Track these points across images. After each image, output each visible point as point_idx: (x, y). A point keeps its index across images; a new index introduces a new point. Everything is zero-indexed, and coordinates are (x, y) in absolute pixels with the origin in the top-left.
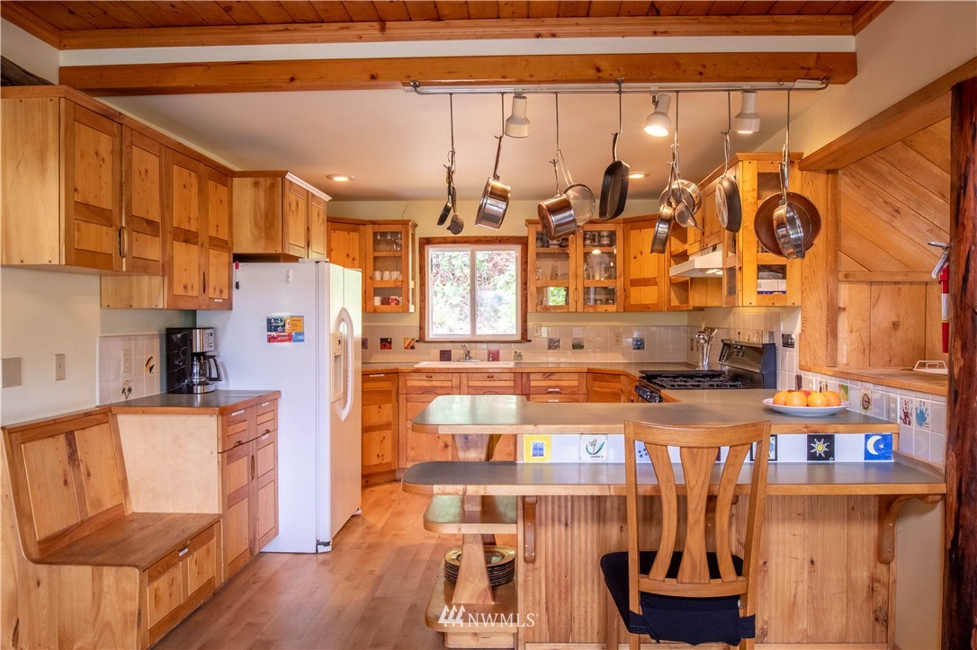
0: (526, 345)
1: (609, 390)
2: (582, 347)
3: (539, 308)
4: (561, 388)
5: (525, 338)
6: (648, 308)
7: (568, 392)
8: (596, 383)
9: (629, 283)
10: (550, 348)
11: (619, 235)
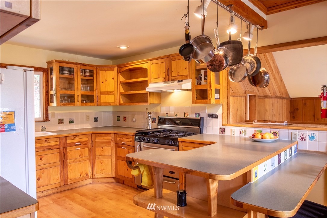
0: (48, 123)
1: (105, 141)
2: (74, 122)
3: (61, 104)
4: (81, 142)
5: (47, 119)
6: (110, 104)
7: (84, 144)
8: (97, 138)
9: (99, 93)
10: (59, 123)
11: (95, 72)
